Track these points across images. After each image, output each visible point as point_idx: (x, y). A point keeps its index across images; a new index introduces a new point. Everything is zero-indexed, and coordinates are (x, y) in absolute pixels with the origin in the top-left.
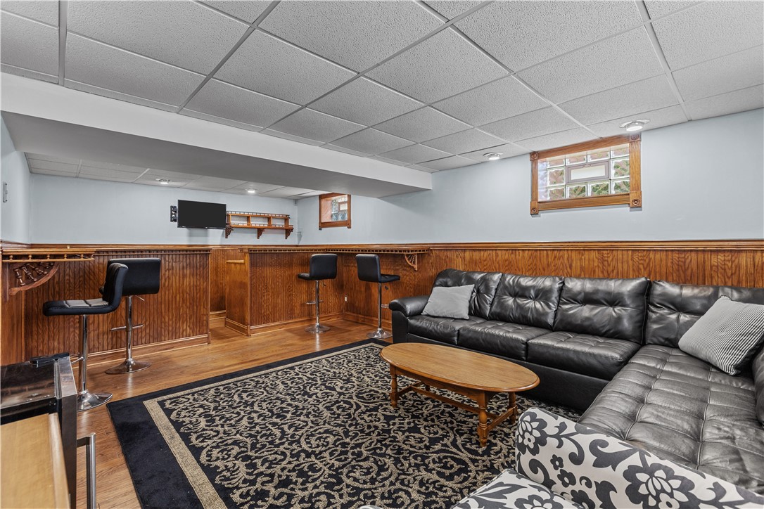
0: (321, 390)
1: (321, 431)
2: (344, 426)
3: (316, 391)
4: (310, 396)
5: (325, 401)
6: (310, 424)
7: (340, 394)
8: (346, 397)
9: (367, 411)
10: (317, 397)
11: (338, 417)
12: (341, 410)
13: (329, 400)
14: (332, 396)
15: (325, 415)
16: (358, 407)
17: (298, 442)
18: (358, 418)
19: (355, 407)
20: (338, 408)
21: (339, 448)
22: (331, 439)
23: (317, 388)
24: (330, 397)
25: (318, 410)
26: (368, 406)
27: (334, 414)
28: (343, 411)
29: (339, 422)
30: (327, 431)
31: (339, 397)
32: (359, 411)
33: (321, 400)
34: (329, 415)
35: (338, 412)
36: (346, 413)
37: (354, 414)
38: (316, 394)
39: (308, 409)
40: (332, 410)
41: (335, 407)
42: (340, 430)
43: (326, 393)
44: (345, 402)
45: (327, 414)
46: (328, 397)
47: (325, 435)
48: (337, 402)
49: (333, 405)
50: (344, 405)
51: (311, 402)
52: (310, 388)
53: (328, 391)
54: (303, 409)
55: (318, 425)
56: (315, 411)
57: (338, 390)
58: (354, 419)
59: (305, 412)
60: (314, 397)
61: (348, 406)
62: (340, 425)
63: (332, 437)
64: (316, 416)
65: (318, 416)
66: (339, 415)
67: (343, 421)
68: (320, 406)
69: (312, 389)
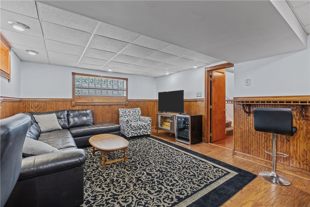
0: (154, 173)
1: (153, 157)
2: (146, 157)
3: (157, 173)
4: (159, 170)
5: (152, 167)
6: (157, 159)
7: (145, 170)
8: (142, 168)
9: (136, 161)
10: (156, 169)
11: (147, 160)
12: (146, 163)
13: (150, 167)
14: (149, 169)
15: (152, 161)
16: (139, 164)
17: (159, 155)
18: (141, 159)
19: (140, 163)
20: (147, 163)
21: (148, 153)
22: (150, 154)
23: (156, 175)
24: (150, 168)
25: (154, 163)
26: (135, 163)
27: (149, 161)
28: (145, 162)
29: (147, 158)
30: (151, 156)
31: (146, 168)
32: (139, 162)
33: (154, 167)
34: (150, 161)
35: (147, 162)
36: (144, 161)
37: (142, 161)
38: (156, 171)
39: (159, 164)
40: (149, 163)
41: (148, 164)
42: (147, 156)
43: (151, 171)
44: (143, 166)
45: (151, 162)
46: (151, 169)
47: (152, 155)
48: (147, 166)
49: (149, 165)
50: (144, 164)
51: (158, 167)
52: (160, 176)
53: (150, 173)
54: (161, 164)
55: (154, 158)
56: (156, 163)
57: (145, 173)
58: (142, 159)
59: (160, 163)
60: (157, 170)
61: (143, 164)
62: (147, 157)
63: (150, 155)
64: (155, 161)
65: (154, 161)
66: (147, 161)
67: (146, 158)
68: (154, 165)
69: (159, 175)
